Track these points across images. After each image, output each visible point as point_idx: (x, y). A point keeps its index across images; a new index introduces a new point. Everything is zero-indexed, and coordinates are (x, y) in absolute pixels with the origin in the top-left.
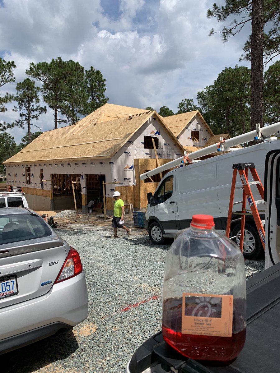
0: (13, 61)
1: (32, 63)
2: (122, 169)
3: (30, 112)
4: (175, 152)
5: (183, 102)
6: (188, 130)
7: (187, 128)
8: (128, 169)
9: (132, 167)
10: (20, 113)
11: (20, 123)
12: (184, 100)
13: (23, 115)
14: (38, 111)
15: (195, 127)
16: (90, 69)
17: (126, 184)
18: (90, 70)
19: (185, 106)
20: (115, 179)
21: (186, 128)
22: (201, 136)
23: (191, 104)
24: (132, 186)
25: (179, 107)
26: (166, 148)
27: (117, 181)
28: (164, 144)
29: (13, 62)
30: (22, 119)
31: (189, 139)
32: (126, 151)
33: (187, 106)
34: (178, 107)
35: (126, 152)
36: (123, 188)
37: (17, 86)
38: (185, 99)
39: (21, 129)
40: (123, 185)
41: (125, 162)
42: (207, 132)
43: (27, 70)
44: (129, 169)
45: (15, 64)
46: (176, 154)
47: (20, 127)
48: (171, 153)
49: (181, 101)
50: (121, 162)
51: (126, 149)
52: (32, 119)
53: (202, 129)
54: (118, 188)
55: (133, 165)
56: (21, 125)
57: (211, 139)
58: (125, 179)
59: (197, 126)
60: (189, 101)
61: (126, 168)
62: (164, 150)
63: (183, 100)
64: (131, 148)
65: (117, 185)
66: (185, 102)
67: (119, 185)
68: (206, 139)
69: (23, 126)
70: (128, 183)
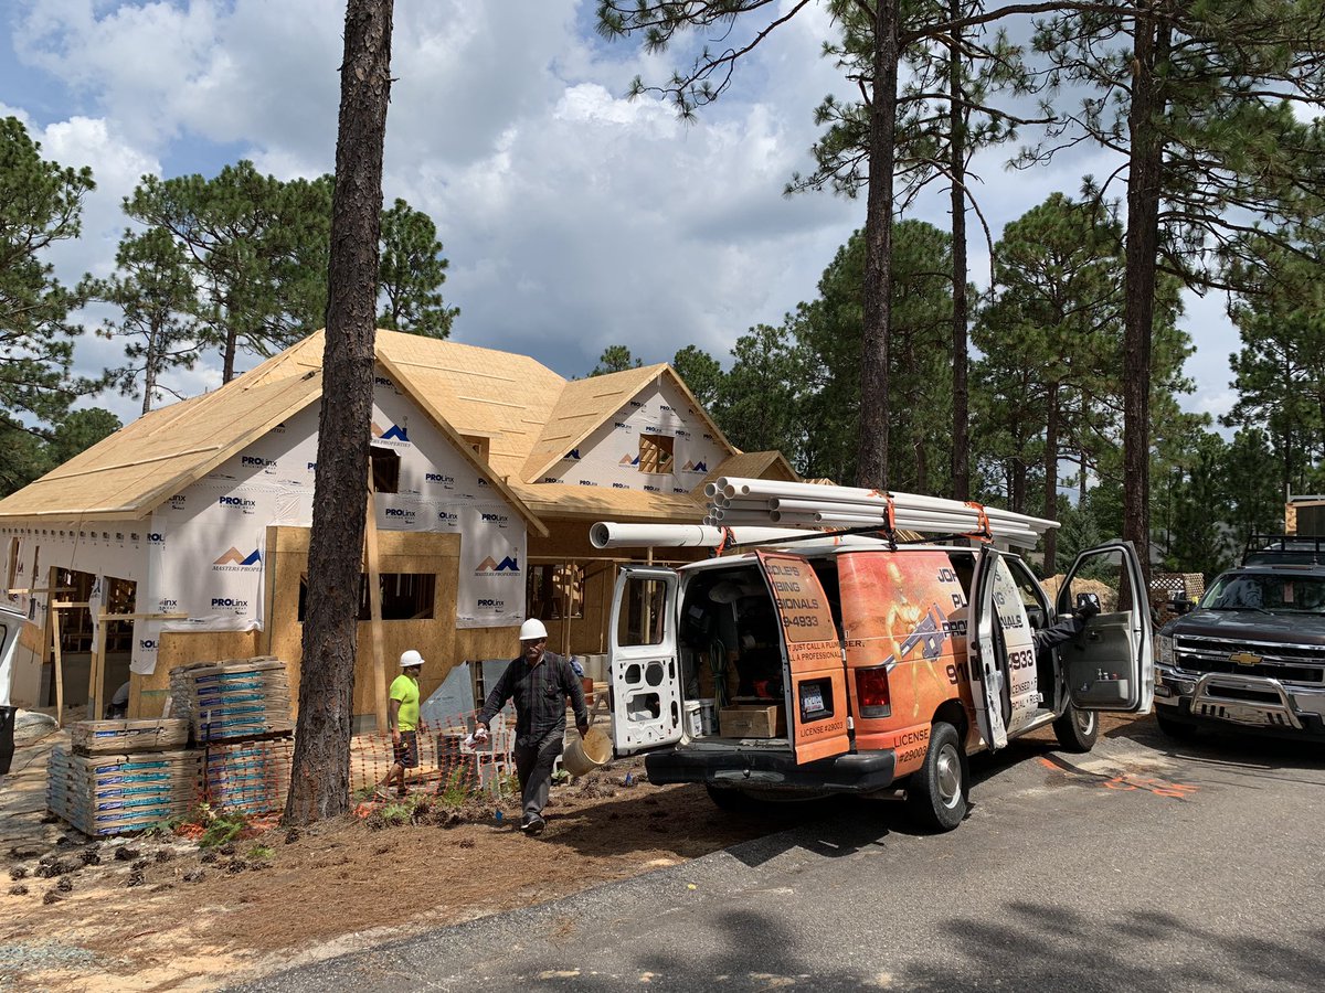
0: (88, 168)
1: (148, 176)
2: (202, 567)
3: (167, 343)
4: (478, 508)
5: (753, 335)
6: (624, 430)
7: (618, 425)
8: (232, 563)
9: (254, 557)
10: (128, 345)
11: (122, 380)
12: (756, 327)
13: (140, 350)
14: (195, 340)
15: (656, 423)
16: (394, 207)
17: (220, 621)
18: (392, 210)
19: (760, 347)
20: (166, 603)
21: (616, 422)
22: (684, 454)
23: (780, 343)
24: (248, 633)
25: (735, 351)
26: (432, 493)
27: (173, 611)
28: (428, 476)
29: (86, 171)
30: (131, 365)
31: (628, 463)
32: (231, 495)
33: (767, 348)
34: (732, 352)
35: (229, 500)
36: (199, 636)
37: (118, 251)
38: (761, 326)
39: (128, 398)
40: (204, 626)
41: (223, 536)
42: (710, 442)
43: (126, 199)
44: (237, 565)
45: (93, 178)
46: (484, 516)
47: (123, 392)
48: (458, 512)
49: (745, 333)
50: (204, 537)
51: (233, 488)
52: (170, 366)
53: (686, 431)
54: (176, 638)
55: (262, 549)
56: (128, 384)
57: (721, 467)
58: (214, 601)
59: (666, 419)
60: (774, 335)
61: (223, 560)
62: (426, 497)
63: (752, 329)
64: (255, 486)
65: (172, 626)
66: (758, 334)
67: (185, 626)
68: (701, 466)
69: (135, 391)
70: (230, 621)
